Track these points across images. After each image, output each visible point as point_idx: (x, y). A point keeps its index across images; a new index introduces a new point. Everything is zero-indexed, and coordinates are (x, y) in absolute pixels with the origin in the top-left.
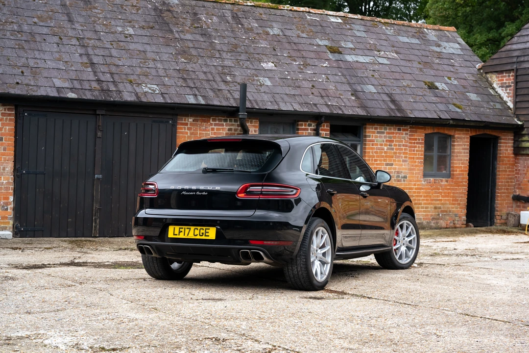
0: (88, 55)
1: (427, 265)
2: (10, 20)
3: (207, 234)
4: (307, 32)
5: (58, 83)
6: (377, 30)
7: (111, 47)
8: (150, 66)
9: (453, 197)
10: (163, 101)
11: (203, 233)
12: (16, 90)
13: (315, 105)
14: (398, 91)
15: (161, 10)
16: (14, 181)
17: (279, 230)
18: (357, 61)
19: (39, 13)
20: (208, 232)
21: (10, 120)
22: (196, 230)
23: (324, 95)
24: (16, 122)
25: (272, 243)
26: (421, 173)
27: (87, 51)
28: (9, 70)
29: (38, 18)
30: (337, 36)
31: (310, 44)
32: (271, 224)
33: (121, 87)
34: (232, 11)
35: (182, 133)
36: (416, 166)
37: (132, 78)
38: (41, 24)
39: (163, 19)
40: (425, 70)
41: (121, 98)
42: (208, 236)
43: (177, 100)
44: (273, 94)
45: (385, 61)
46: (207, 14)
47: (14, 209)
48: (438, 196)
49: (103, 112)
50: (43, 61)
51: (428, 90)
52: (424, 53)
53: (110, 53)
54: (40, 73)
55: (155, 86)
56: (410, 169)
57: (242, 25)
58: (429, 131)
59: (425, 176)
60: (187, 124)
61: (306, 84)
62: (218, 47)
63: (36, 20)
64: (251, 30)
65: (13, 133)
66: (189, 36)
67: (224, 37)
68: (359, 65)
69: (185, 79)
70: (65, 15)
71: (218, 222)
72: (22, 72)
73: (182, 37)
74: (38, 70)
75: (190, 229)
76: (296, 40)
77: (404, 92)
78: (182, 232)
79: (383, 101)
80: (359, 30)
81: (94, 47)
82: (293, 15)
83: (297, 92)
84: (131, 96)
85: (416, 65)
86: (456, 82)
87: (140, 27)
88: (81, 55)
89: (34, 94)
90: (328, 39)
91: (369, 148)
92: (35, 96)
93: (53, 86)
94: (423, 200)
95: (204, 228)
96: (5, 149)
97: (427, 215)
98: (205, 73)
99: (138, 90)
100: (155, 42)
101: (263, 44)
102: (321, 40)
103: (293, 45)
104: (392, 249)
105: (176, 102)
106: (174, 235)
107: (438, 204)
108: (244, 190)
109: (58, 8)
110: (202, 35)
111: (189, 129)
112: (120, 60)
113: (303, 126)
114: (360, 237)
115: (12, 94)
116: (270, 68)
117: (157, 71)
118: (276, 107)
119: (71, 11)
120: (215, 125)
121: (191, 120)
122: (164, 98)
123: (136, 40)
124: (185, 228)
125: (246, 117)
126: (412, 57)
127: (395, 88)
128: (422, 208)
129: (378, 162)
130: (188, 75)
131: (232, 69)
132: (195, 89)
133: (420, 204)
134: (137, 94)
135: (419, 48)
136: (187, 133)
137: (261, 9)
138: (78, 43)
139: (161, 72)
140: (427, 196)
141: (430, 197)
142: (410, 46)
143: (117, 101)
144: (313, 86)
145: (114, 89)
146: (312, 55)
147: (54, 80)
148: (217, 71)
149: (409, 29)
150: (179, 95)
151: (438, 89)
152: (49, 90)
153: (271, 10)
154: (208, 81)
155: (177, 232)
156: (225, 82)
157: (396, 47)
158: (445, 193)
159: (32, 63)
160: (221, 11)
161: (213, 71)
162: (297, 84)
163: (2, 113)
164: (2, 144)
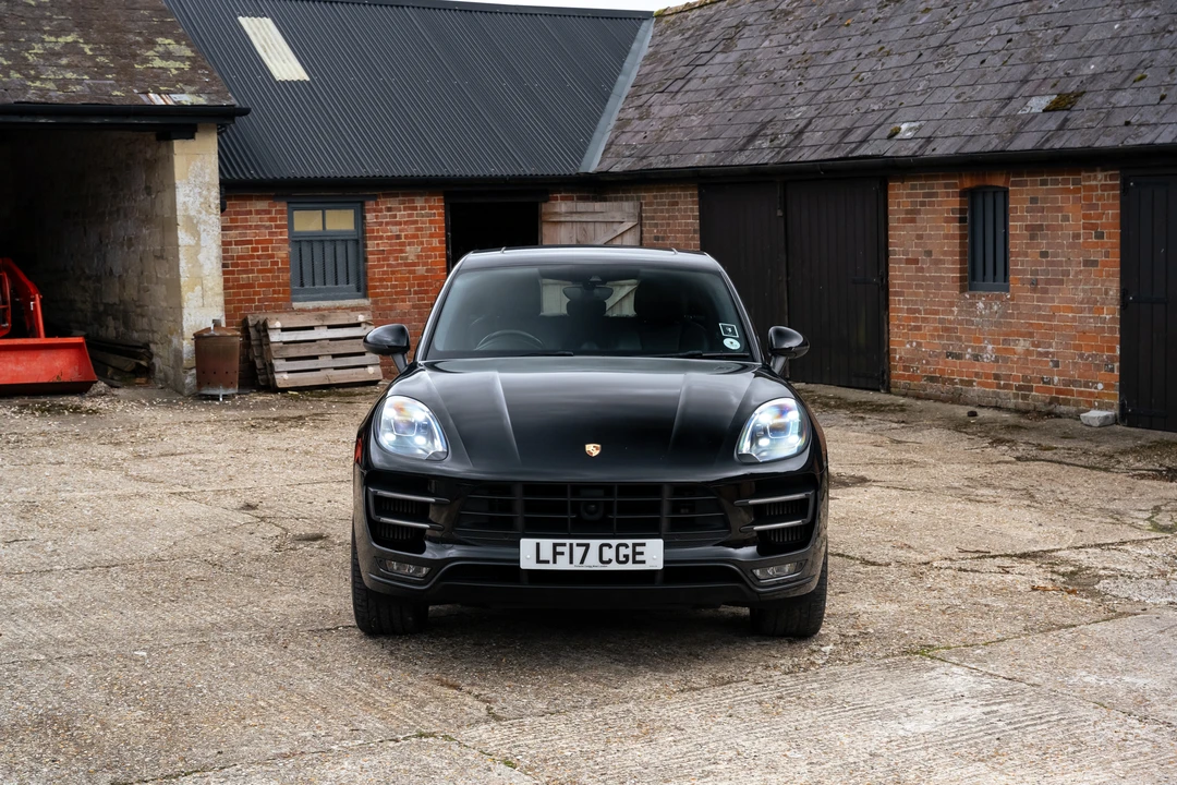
16: (1121, 316)
21: (1113, 197)
24: (1122, 201)
47: (1121, 370)
65: (1118, 221)
96: (1106, 254)
163: (1102, 185)
164: (1102, 245)
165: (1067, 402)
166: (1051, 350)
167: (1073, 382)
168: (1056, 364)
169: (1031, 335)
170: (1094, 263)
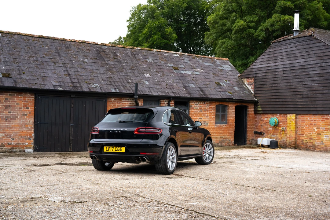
0: (67, 71)
1: (217, 163)
2: (32, 55)
3: (121, 150)
4: (164, 61)
5: (54, 83)
6: (194, 60)
7: (78, 67)
8: (95, 76)
9: (228, 132)
10: (101, 91)
11: (119, 150)
12: (35, 86)
13: (168, 92)
14: (204, 86)
15: (100, 51)
16: (34, 127)
17: (153, 148)
18: (186, 73)
19: (45, 52)
21: (32, 100)
22: (116, 148)
23: (172, 88)
24: (35, 101)
25: (150, 153)
26: (214, 122)
27: (67, 69)
28: (32, 78)
29: (45, 54)
30: (177, 62)
31: (165, 66)
32: (149, 145)
33: (82, 85)
34: (131, 51)
35: (109, 105)
36: (212, 119)
37: (87, 81)
38: (47, 57)
39: (101, 55)
40: (215, 77)
41: (82, 90)
43: (107, 91)
44: (149, 88)
45: (198, 73)
46: (120, 53)
47: (34, 139)
48: (222, 132)
49: (74, 96)
50: (47, 74)
51: (217, 86)
52: (215, 70)
53: (77, 70)
54: (46, 79)
55: (97, 85)
56: (209, 121)
57: (135, 57)
58: (218, 104)
59: (216, 123)
60: (111, 101)
61: (163, 83)
62: (125, 67)
63: (44, 55)
64: (139, 60)
65: (34, 105)
66: (112, 63)
67: (128, 63)
68: (187, 75)
69: (110, 81)
70: (57, 53)
71: (126, 145)
72: (38, 79)
73: (109, 63)
74: (45, 78)
75: (113, 148)
76: (159, 64)
77: (206, 87)
79: (198, 90)
80: (187, 60)
81: (70, 67)
82: (158, 53)
83: (160, 87)
84: (86, 89)
85: (211, 75)
86: (229, 82)
87: (91, 59)
88: (64, 71)
89: (43, 88)
90: (173, 64)
91: (191, 111)
92: (43, 89)
93: (52, 84)
94: (215, 134)
95: (120, 147)
96: (30, 113)
97: (217, 141)
98: (119, 79)
99: (90, 86)
100: (97, 65)
101: (145, 66)
102: (170, 64)
103: (158, 66)
104: (202, 155)
105: (106, 91)
106: (106, 150)
107: (222, 136)
108: (137, 130)
109: (54, 50)
110: (118, 62)
111: (112, 103)
112: (81, 73)
113: (163, 102)
114: (189, 151)
115: (33, 88)
116: (148, 77)
117: (98, 78)
118: (151, 94)
119: (60, 51)
120: (124, 101)
121: (113, 99)
122: (101, 90)
123: (89, 64)
124: (111, 148)
125: (137, 98)
126: (210, 72)
127: (203, 85)
128: (215, 137)
129: (196, 117)
130: (112, 79)
131: (131, 77)
132: (115, 86)
133: (214, 136)
134: (89, 88)
135: (213, 68)
136: (111, 105)
137: (144, 51)
138: (63, 66)
139: (100, 78)
140: (217, 132)
141: (218, 132)
142: (209, 67)
143: (80, 91)
144: (167, 84)
145: (79, 86)
146: (166, 71)
147: (52, 82)
148: (125, 78)
149: (208, 59)
150: (108, 88)
151: (221, 85)
152: (50, 86)
153: (148, 51)
154: (121, 82)
155: (107, 149)
156: (128, 83)
157: (202, 67)
158: (225, 131)
159: (42, 74)
160: (126, 51)
161: (123, 78)
162: (160, 84)
163: (29, 97)
164: (29, 111)
165: (16, 148)
166: (11, 136)
167: (19, 144)
168: (13, 139)
169: (5, 133)
170: (26, 115)
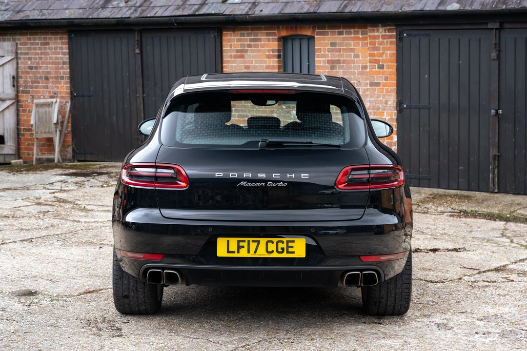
3: (290, 250)
11: (283, 249)
16: (397, 118)
20: (292, 247)
21: (391, 43)
22: (270, 244)
24: (398, 45)
42: (293, 252)
75: (258, 242)
78: (243, 247)
95: (285, 240)
96: (386, 79)
124: (249, 241)
163: (382, 36)
164: (383, 73)
170: (378, 84)
